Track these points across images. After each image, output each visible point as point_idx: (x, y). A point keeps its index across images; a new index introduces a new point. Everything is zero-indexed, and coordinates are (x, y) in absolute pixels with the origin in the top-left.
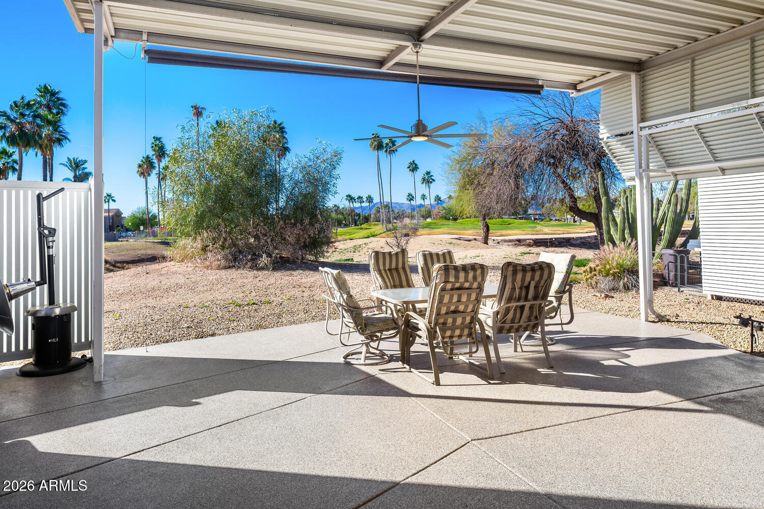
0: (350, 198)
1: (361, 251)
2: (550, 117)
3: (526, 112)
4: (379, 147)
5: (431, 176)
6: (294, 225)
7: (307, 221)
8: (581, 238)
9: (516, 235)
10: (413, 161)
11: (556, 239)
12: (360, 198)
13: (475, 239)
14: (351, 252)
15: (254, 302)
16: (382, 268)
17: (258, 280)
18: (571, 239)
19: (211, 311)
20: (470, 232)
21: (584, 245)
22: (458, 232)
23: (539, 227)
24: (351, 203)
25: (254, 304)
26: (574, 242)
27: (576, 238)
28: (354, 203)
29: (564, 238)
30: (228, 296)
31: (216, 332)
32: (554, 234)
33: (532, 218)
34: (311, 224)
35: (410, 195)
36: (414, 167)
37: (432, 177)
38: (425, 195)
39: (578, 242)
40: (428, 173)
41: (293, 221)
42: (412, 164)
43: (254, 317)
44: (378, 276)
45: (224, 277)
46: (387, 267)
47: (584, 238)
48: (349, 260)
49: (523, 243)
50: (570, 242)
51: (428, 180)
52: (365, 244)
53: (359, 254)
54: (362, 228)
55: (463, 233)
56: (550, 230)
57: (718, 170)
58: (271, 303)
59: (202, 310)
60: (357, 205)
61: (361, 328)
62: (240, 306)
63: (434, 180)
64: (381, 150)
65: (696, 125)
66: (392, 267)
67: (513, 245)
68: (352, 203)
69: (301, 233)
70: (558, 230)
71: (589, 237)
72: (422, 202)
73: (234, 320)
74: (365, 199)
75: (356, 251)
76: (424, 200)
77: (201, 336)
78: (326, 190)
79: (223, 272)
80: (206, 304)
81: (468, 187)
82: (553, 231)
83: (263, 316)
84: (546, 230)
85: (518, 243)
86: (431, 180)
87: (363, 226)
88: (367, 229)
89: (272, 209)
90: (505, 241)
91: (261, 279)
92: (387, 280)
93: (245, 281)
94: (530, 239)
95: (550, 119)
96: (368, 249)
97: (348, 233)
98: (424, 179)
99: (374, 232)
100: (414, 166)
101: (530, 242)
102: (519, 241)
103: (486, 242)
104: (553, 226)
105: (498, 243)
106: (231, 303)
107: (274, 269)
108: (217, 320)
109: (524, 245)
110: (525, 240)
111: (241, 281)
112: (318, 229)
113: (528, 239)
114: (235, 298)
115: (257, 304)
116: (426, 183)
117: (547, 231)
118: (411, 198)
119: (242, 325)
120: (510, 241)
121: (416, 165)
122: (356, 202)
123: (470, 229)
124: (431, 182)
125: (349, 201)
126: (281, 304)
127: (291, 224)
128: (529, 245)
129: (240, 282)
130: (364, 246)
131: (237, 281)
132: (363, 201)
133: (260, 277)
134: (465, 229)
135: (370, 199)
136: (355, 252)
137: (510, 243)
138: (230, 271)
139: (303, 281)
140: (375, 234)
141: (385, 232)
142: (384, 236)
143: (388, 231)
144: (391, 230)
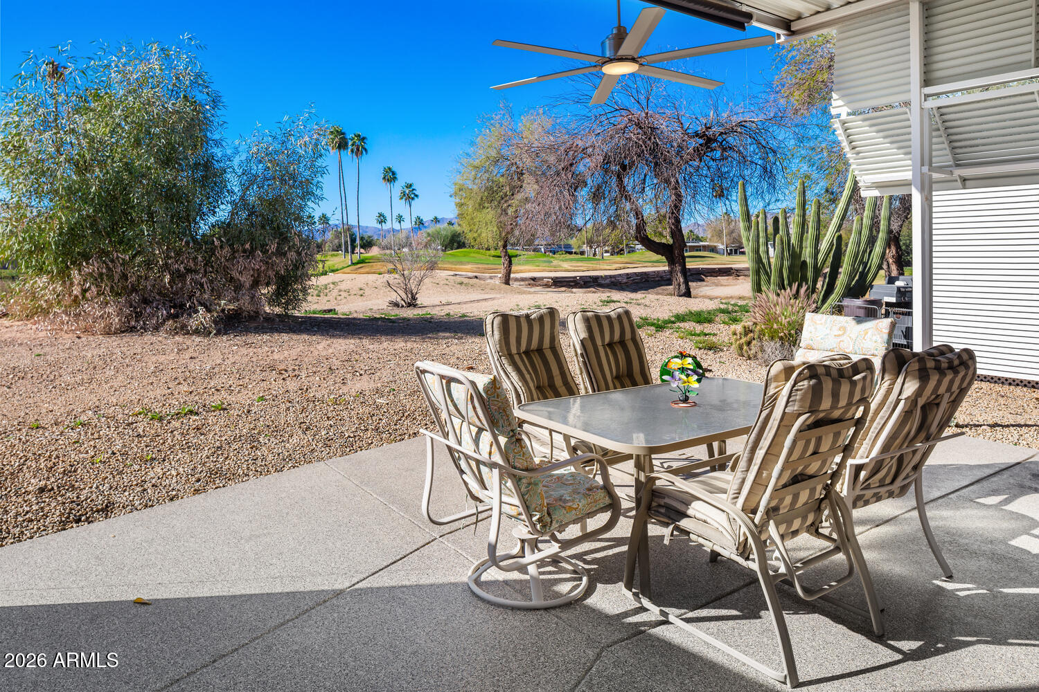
1: (329, 294)
2: (616, 107)
3: (586, 97)
4: (342, 145)
5: (413, 190)
6: (250, 254)
7: (273, 247)
8: (611, 277)
9: (530, 271)
10: (390, 168)
11: (581, 277)
13: (476, 277)
14: (312, 296)
15: (192, 408)
16: (514, 351)
17: (187, 356)
18: (598, 278)
19: (96, 436)
20: (469, 267)
21: (614, 285)
22: (453, 266)
23: (555, 262)
25: (191, 412)
26: (603, 282)
27: (606, 276)
29: (590, 277)
30: (130, 395)
31: (114, 498)
32: (577, 271)
33: (543, 250)
34: (280, 253)
35: (381, 215)
36: (390, 177)
37: (414, 192)
38: (401, 216)
39: (608, 281)
40: (409, 186)
41: (247, 246)
42: (388, 172)
43: (198, 448)
44: (509, 369)
45: (117, 351)
46: (523, 347)
47: (614, 276)
48: (330, 311)
50: (597, 282)
51: (409, 195)
52: (333, 283)
53: (327, 298)
55: (460, 269)
56: (571, 266)
57: (957, 181)
58: (225, 409)
59: (74, 435)
61: (540, 520)
62: (161, 419)
63: (417, 196)
64: (344, 149)
65: (939, 108)
66: (532, 347)
69: (263, 268)
70: (581, 266)
71: (620, 275)
72: (397, 226)
73: (153, 459)
75: (322, 294)
76: (400, 222)
77: (75, 517)
78: (308, 194)
79: (114, 341)
80: (83, 418)
81: (486, 205)
82: (575, 267)
83: (218, 444)
84: (566, 265)
85: (532, 282)
86: (413, 196)
89: (203, 228)
91: (194, 355)
92: (527, 376)
93: (162, 358)
94: (549, 278)
95: (617, 110)
96: (340, 291)
98: (404, 194)
99: (334, 265)
100: (391, 175)
101: (548, 282)
102: (534, 279)
103: (507, 282)
104: (571, 260)
106: (140, 413)
107: (218, 333)
108: (113, 461)
110: (542, 279)
111: (154, 359)
112: (292, 261)
113: (546, 278)
114: (146, 400)
115: (197, 414)
116: (406, 199)
117: (567, 267)
118: (382, 219)
119: (174, 473)
120: (523, 280)
121: (394, 173)
123: (468, 263)
124: (413, 199)
126: (249, 411)
127: (245, 251)
128: (547, 286)
129: (151, 362)
130: (332, 286)
131: (146, 359)
133: (191, 350)
134: (462, 263)
136: (319, 296)
137: (522, 283)
138: (127, 338)
139: (276, 356)
140: (335, 268)
141: (350, 266)
142: (349, 271)
143: (353, 264)
144: (358, 263)
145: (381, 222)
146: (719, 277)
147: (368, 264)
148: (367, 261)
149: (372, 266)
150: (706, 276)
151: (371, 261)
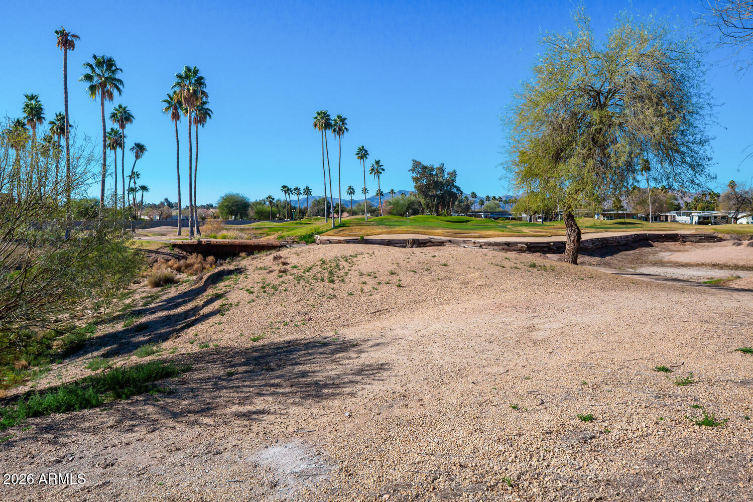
0: (286, 190)
4: (327, 125)
5: (381, 165)
10: (363, 147)
11: (554, 243)
12: (296, 189)
20: (439, 231)
24: (287, 194)
28: (291, 194)
33: (483, 216)
35: (350, 188)
36: (363, 154)
37: (382, 167)
40: (378, 162)
42: (361, 150)
49: (513, 248)
51: (377, 169)
54: (301, 223)
60: (294, 197)
63: (383, 171)
64: (329, 129)
67: (500, 250)
68: (289, 195)
74: (302, 191)
85: (506, 247)
86: (380, 170)
87: (303, 221)
88: (307, 224)
90: (490, 244)
94: (521, 243)
97: (286, 228)
98: (374, 168)
99: (319, 228)
100: (364, 152)
101: (522, 247)
102: (508, 244)
105: (481, 246)
109: (514, 250)
110: (516, 244)
116: (375, 174)
118: (351, 191)
120: (496, 244)
121: (366, 151)
122: (292, 194)
124: (381, 173)
125: (285, 192)
128: (521, 251)
132: (301, 193)
134: (432, 228)
135: (308, 191)
137: (496, 248)
140: (320, 230)
141: (332, 229)
142: (332, 234)
143: (335, 227)
144: (339, 227)
145: (350, 194)
146: (665, 243)
147: (347, 228)
148: (347, 225)
149: (352, 229)
150: (654, 242)
151: (350, 225)
